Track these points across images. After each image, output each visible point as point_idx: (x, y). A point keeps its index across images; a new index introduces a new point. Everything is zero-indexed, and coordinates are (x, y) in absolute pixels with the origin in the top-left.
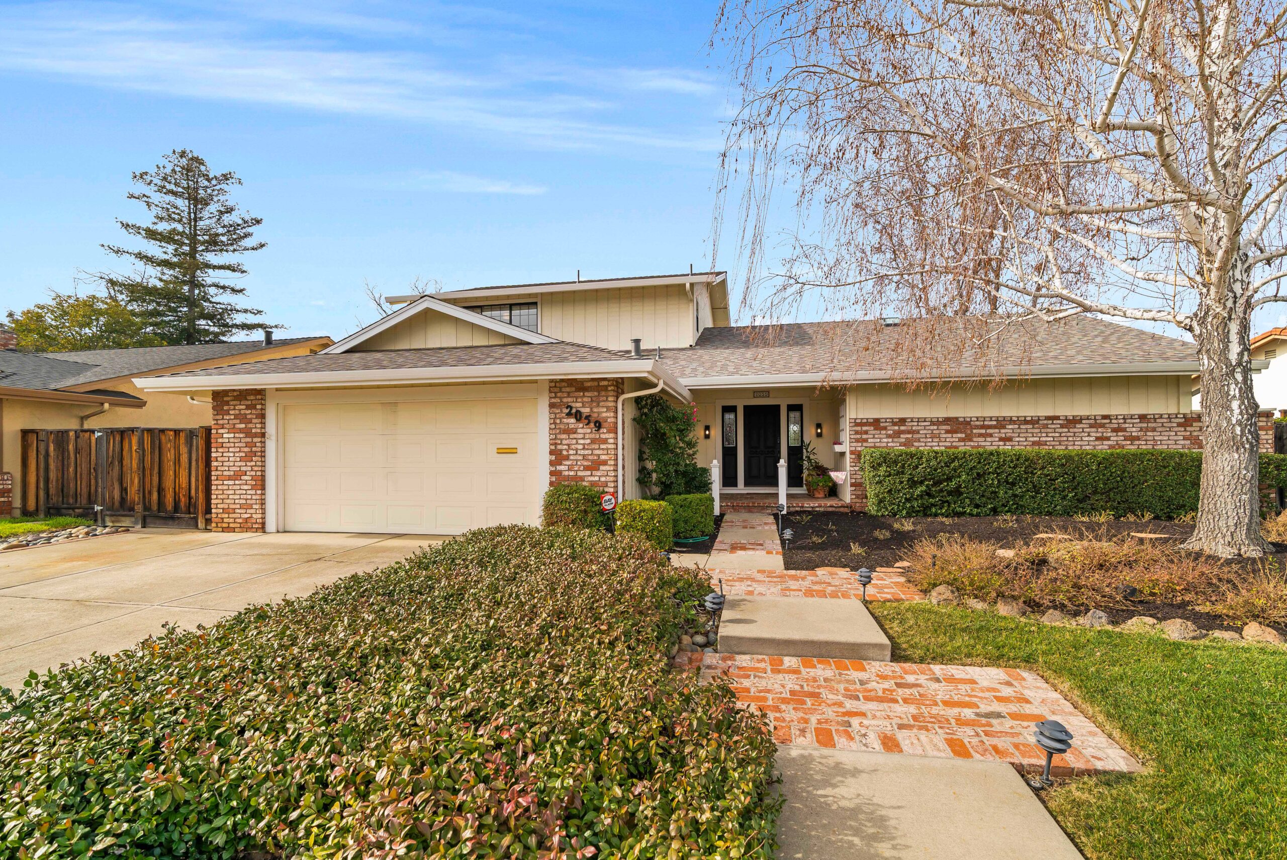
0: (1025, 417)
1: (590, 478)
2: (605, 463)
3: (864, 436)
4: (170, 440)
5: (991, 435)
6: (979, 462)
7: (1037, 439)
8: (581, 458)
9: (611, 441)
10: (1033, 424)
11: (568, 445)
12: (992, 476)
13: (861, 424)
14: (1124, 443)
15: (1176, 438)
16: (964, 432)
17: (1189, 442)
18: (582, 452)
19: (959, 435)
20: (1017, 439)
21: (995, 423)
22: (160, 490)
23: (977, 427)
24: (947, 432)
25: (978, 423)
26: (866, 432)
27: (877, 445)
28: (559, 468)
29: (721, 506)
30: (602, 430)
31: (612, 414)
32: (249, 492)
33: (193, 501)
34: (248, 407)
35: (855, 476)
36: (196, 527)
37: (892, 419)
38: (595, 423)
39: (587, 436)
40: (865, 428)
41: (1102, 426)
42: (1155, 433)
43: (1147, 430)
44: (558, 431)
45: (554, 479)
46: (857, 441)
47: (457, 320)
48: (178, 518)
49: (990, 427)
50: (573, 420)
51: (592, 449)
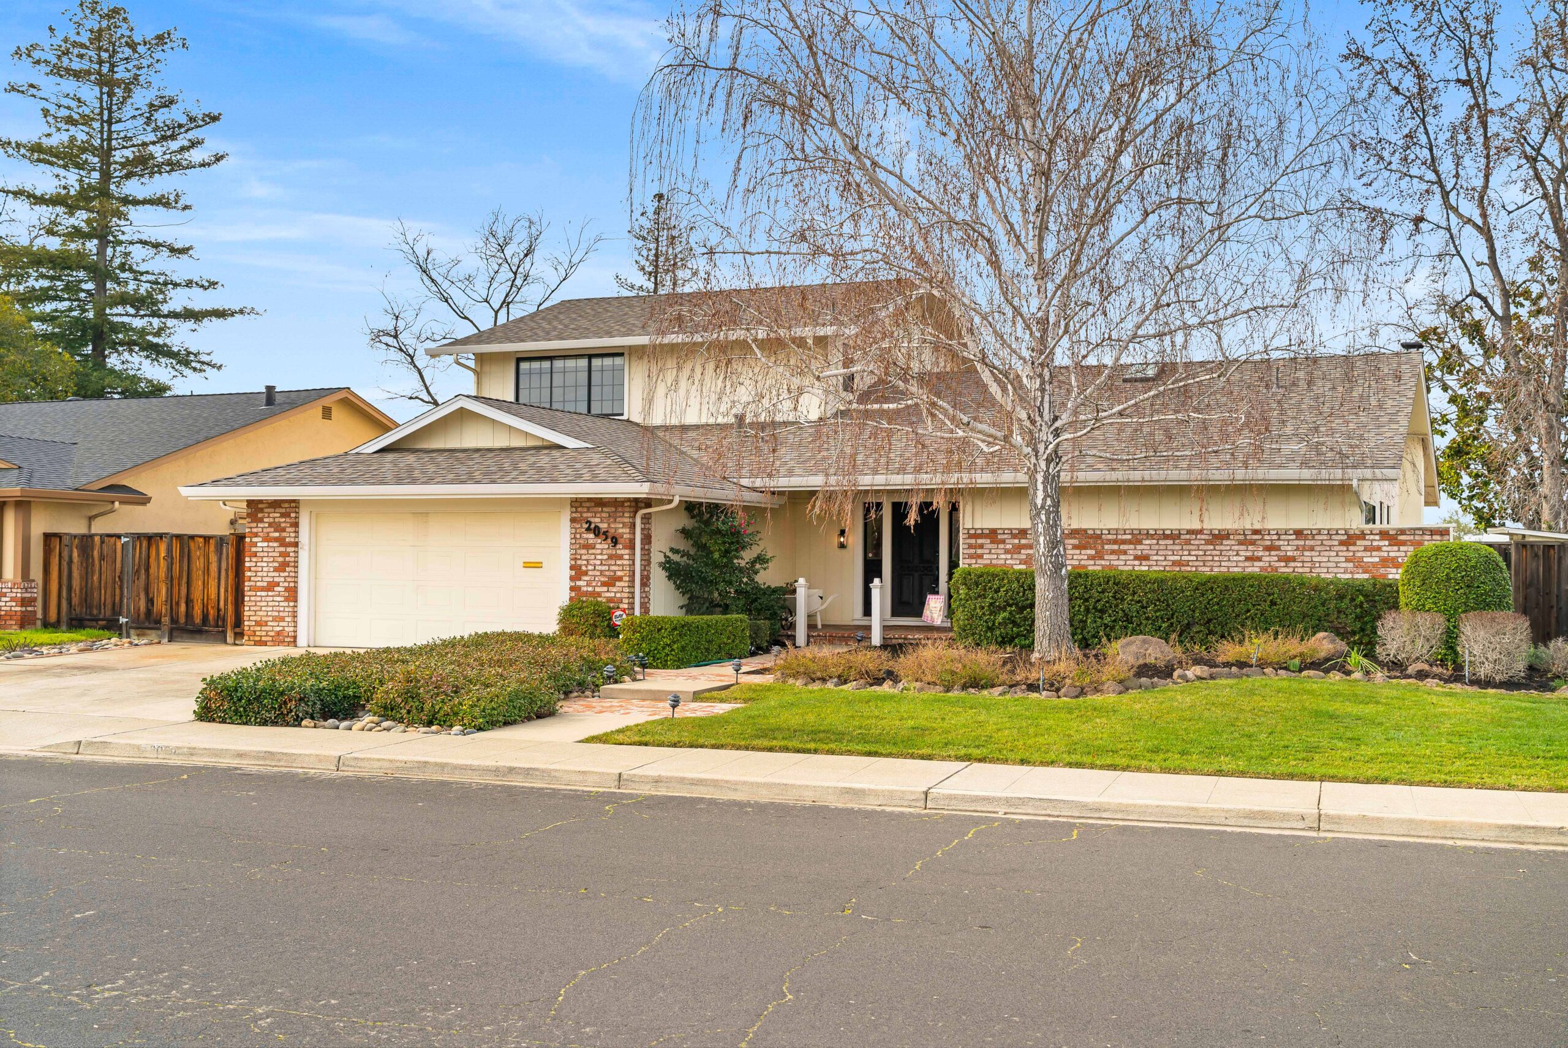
0: (1164, 530)
1: (607, 594)
2: (620, 579)
3: (979, 551)
4: (199, 548)
5: (1125, 553)
7: (1177, 558)
8: (599, 573)
9: (627, 557)
10: (1174, 539)
11: (587, 560)
13: (975, 536)
14: (1277, 564)
15: (1337, 559)
16: (1094, 548)
17: (1351, 565)
18: (600, 568)
19: (1089, 552)
20: (1155, 558)
21: (1129, 537)
22: (189, 601)
23: (1110, 542)
24: (1075, 547)
25: (1110, 537)
26: (981, 546)
27: (994, 562)
28: (579, 583)
30: (619, 546)
31: (628, 530)
32: (282, 604)
33: (222, 613)
34: (283, 515)
36: (225, 642)
37: (1011, 529)
38: (612, 538)
40: (980, 541)
41: (1253, 543)
42: (1313, 553)
43: (1304, 548)
44: (579, 546)
45: (573, 594)
46: (971, 556)
47: (492, 419)
48: (207, 631)
49: (1124, 542)
50: (592, 536)
51: (609, 565)
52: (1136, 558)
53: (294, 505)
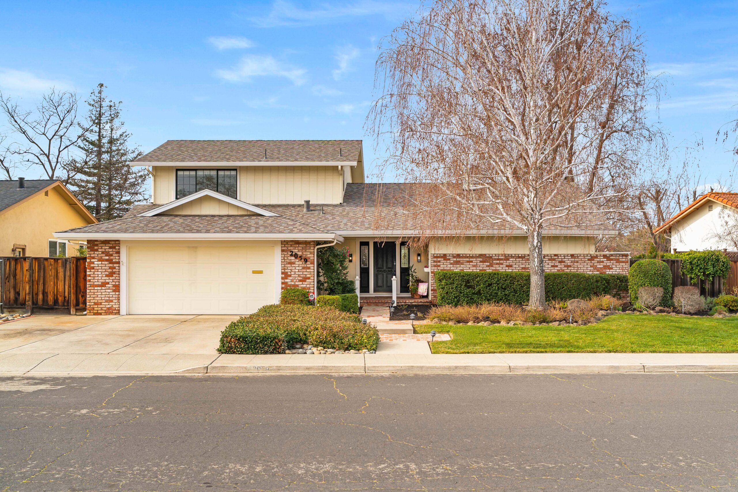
0: (518, 254)
1: (301, 285)
2: (309, 278)
3: (439, 264)
4: (51, 264)
5: (502, 264)
6: (489, 278)
7: (524, 266)
8: (297, 276)
9: (312, 268)
10: (522, 258)
11: (291, 270)
12: (495, 285)
13: (437, 257)
14: (564, 268)
15: (587, 266)
16: (489, 262)
17: (592, 268)
18: (298, 273)
19: (487, 264)
20: (515, 266)
21: (504, 257)
22: (45, 293)
23: (495, 259)
24: (481, 262)
25: (496, 257)
26: (439, 262)
27: (445, 268)
28: (286, 281)
29: (360, 302)
30: (307, 263)
31: (313, 256)
32: (110, 293)
33: (67, 299)
34: (110, 248)
35: (433, 286)
36: (69, 313)
37: (453, 254)
38: (304, 259)
39: (300, 266)
40: (439, 259)
41: (554, 260)
42: (578, 264)
43: (574, 262)
44: (285, 263)
45: (283, 286)
46: (435, 266)
47: (219, 201)
48: (56, 309)
49: (501, 259)
50: (293, 258)
51: (303, 272)
52: (507, 266)
53: (117, 242)
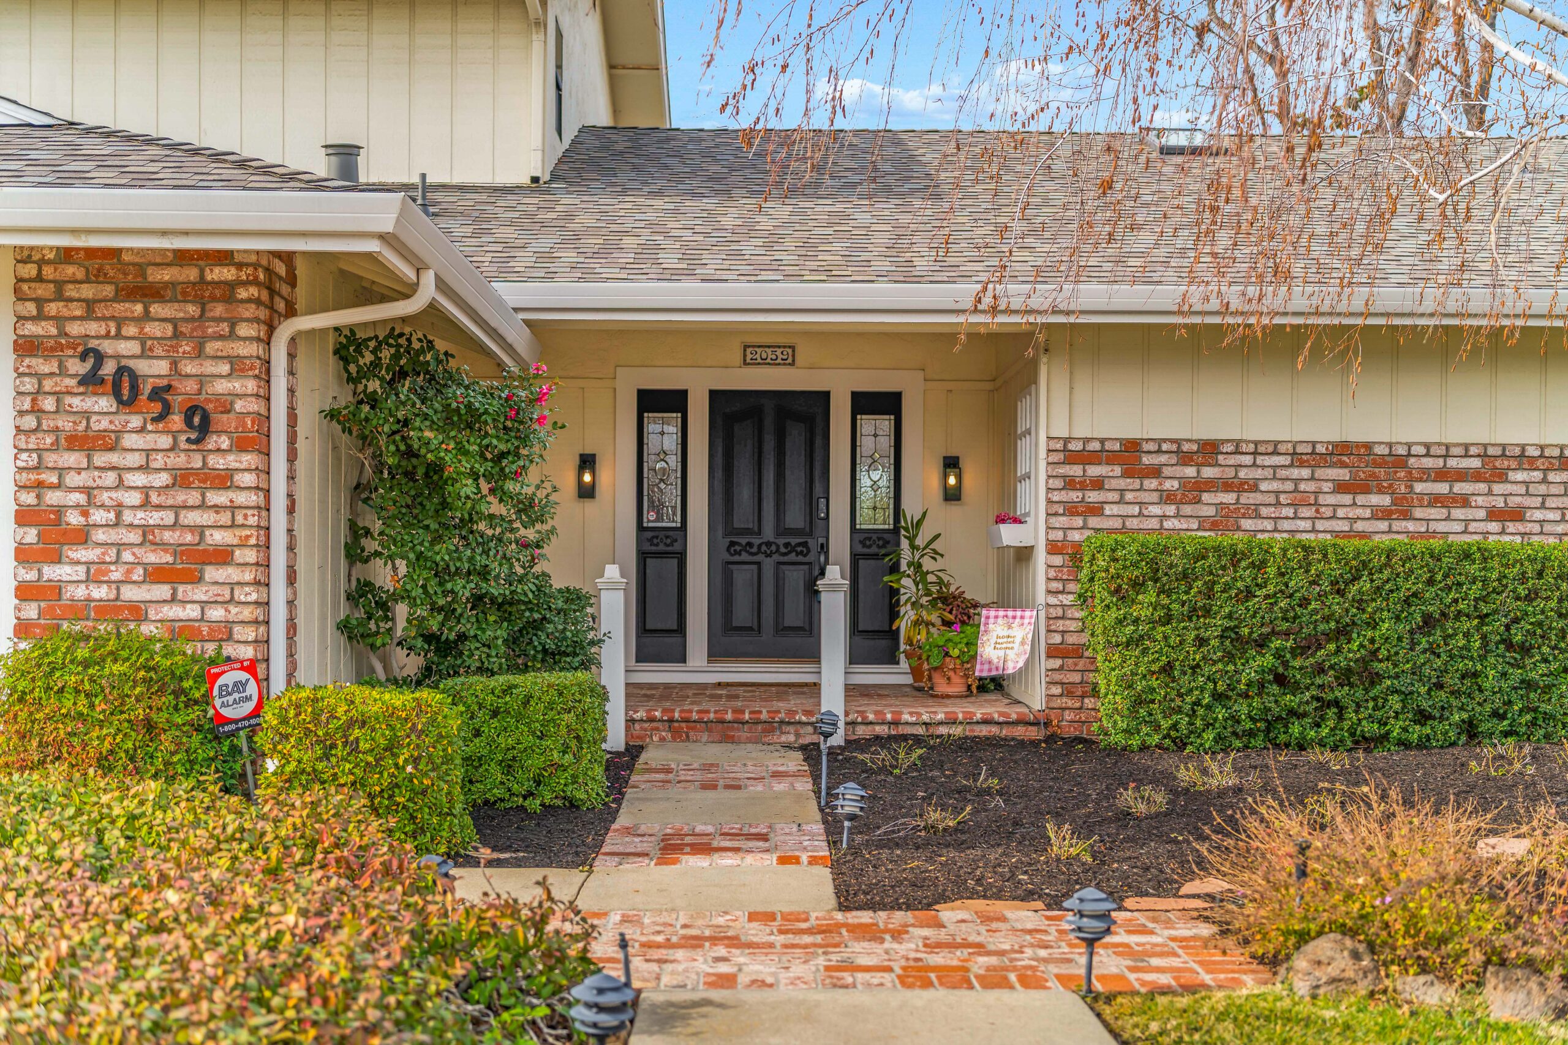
2: (223, 556)
3: (1093, 496)
5: (1464, 501)
6: (1431, 582)
8: (134, 537)
9: (247, 479)
11: (87, 490)
12: (1466, 625)
13: (1084, 457)
16: (1390, 490)
18: (138, 518)
19: (1375, 499)
20: (1538, 515)
21: (1476, 463)
23: (1426, 475)
24: (1341, 487)
25: (1428, 462)
26: (1098, 484)
27: (1132, 523)
28: (52, 572)
29: (630, 722)
30: (212, 442)
31: (251, 386)
35: (1060, 625)
37: (1177, 441)
38: (189, 414)
39: (159, 461)
40: (1094, 471)
44: (47, 440)
45: (31, 611)
46: (1071, 510)
49: (1461, 476)
50: (105, 403)
51: (177, 509)
52: (1493, 514)
